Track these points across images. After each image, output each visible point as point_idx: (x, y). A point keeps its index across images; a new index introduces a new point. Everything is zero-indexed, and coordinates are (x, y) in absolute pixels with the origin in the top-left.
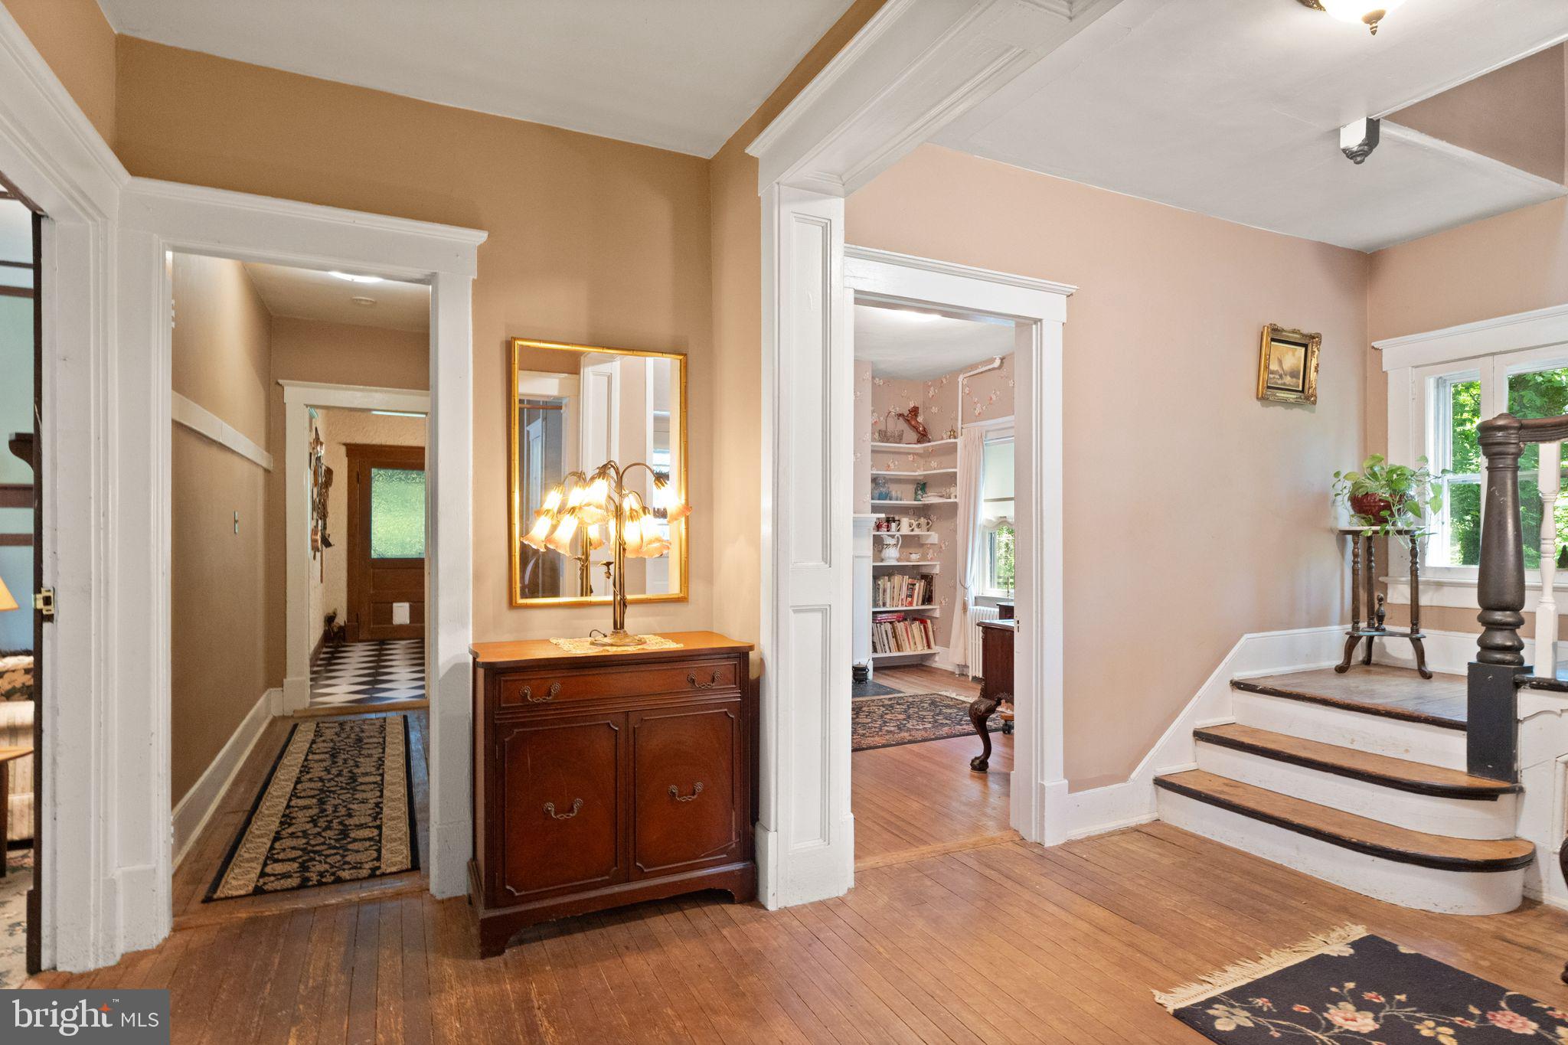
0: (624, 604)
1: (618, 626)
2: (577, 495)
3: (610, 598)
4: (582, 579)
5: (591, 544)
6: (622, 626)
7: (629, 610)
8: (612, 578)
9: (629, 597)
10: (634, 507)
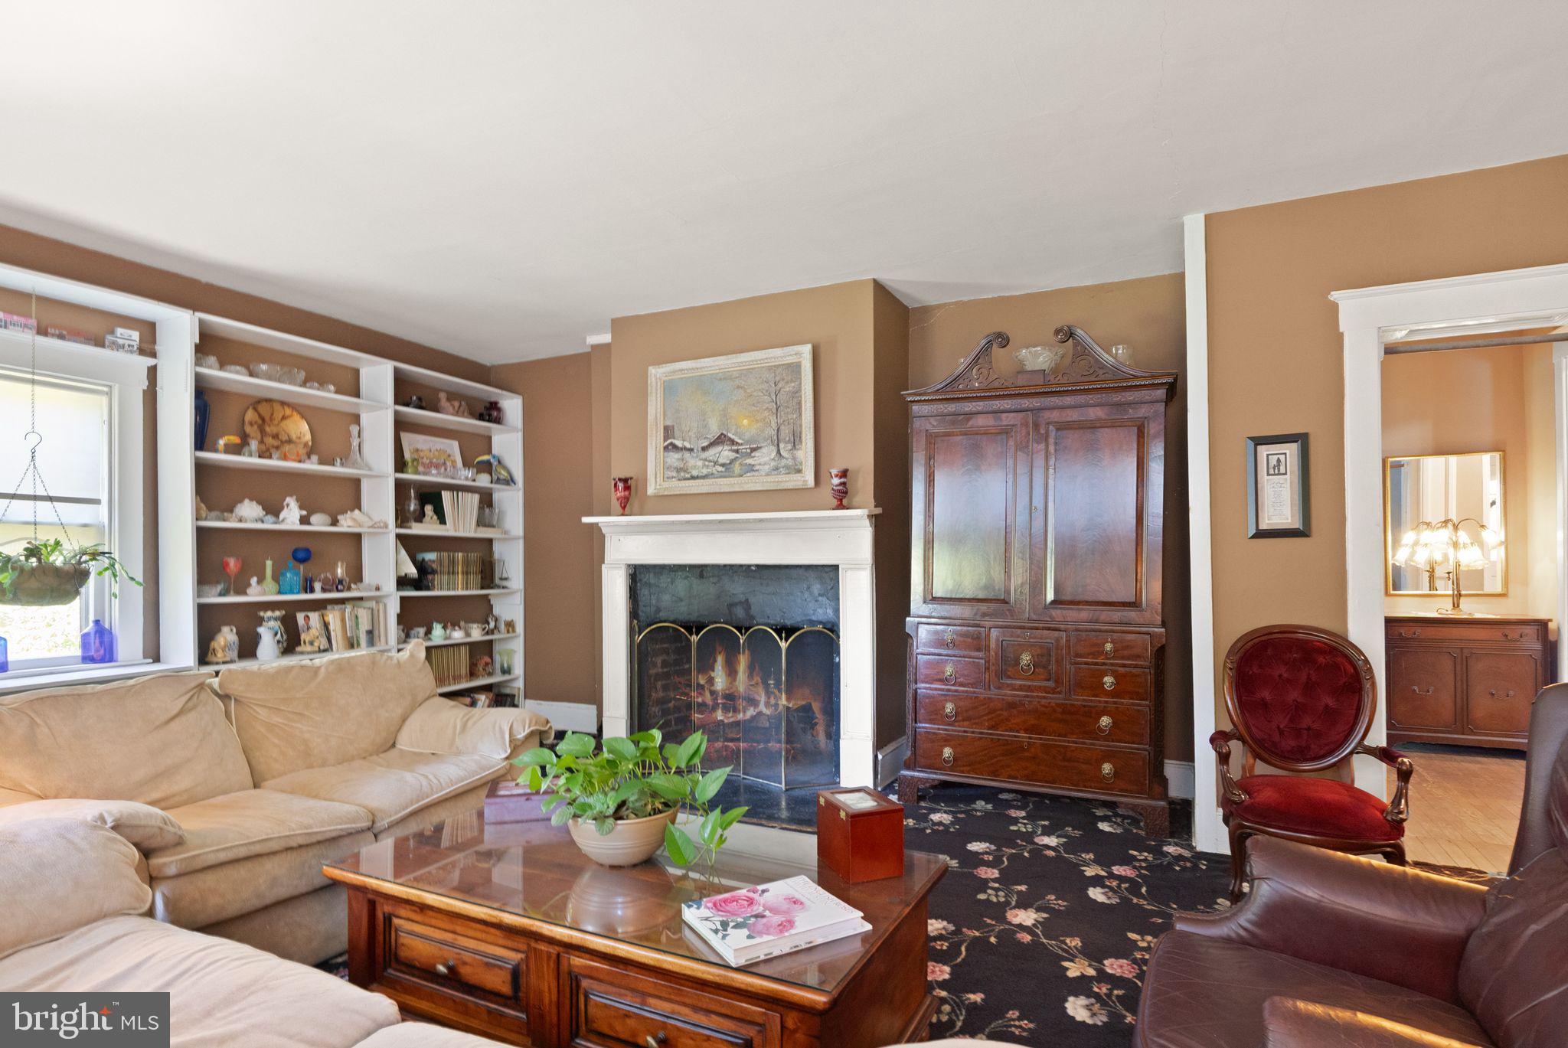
0: (1460, 595)
1: (1456, 606)
2: (1426, 535)
3: (1451, 592)
4: (1430, 583)
5: (1436, 563)
6: (1458, 606)
7: (1462, 600)
8: (1451, 580)
9: (1463, 592)
10: (1465, 542)
